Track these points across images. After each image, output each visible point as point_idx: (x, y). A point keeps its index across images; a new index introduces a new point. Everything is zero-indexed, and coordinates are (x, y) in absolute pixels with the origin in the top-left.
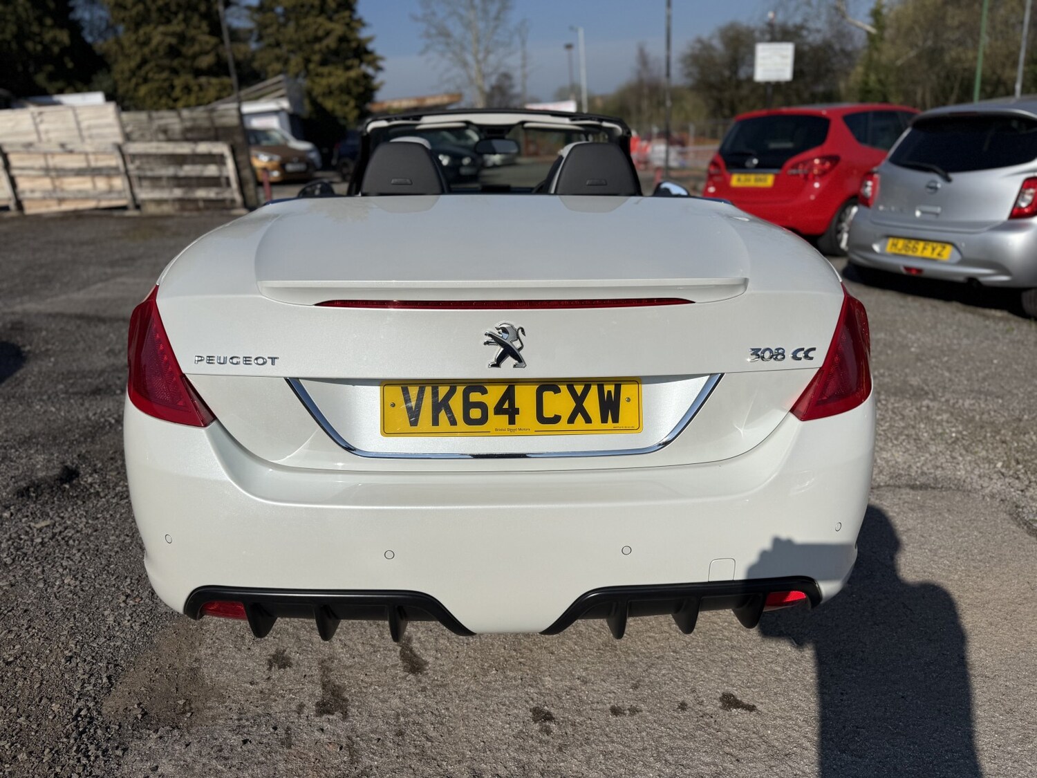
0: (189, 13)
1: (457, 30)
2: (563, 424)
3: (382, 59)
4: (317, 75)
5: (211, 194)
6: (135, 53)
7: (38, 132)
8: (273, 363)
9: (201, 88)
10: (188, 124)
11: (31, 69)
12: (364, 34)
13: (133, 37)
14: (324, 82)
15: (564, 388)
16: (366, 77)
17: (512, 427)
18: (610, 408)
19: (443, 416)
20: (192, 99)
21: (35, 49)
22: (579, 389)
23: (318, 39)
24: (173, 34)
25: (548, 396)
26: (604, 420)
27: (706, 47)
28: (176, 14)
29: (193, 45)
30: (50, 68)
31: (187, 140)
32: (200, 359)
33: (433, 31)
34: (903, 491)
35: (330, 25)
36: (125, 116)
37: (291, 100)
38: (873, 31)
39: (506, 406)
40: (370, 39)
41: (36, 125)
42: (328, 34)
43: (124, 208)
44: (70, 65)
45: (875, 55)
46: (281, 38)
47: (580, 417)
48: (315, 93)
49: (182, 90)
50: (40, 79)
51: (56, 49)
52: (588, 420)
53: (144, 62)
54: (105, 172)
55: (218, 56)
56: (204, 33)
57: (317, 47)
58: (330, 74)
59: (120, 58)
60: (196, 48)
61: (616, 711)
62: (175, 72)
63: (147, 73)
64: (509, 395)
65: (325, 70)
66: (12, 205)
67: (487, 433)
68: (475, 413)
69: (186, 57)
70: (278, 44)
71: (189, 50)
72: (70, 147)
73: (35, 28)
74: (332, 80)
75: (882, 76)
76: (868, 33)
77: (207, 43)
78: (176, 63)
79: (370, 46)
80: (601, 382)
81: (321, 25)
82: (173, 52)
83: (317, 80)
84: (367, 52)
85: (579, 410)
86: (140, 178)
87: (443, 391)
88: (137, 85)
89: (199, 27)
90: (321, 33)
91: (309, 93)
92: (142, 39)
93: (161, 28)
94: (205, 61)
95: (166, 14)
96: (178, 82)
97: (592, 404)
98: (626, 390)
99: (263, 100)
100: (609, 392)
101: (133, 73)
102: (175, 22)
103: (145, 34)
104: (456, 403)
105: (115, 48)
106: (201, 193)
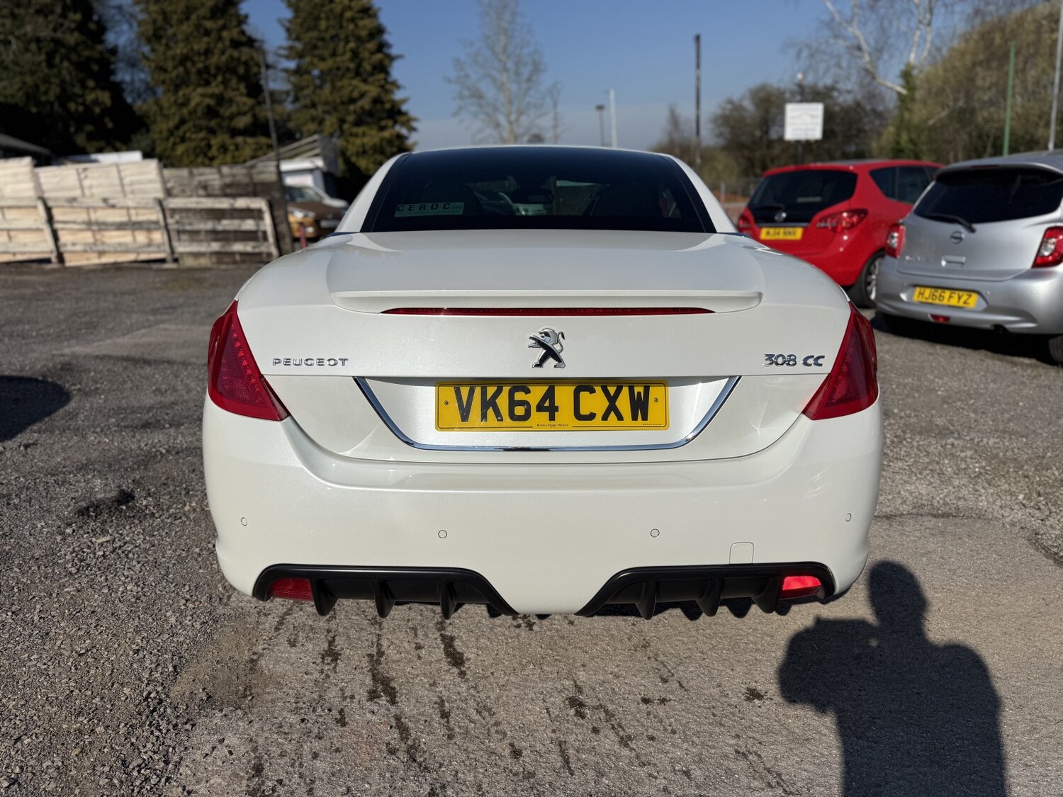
0: (228, 76)
1: (489, 91)
2: (598, 421)
3: (415, 120)
4: (351, 135)
5: (248, 247)
6: (174, 114)
7: (82, 188)
8: (343, 364)
9: (237, 147)
10: (228, 180)
11: (72, 129)
12: (398, 95)
13: (173, 99)
14: (358, 141)
15: (598, 389)
16: (400, 137)
17: (552, 422)
18: (640, 407)
19: (490, 412)
20: (229, 157)
21: (77, 110)
22: (612, 390)
23: (353, 101)
24: (212, 96)
25: (584, 395)
26: (635, 418)
27: (737, 108)
28: (215, 76)
29: (231, 106)
30: (89, 128)
31: (226, 195)
32: (277, 361)
33: (466, 93)
34: (925, 519)
35: (364, 87)
36: (167, 172)
37: (325, 159)
38: (904, 92)
39: (547, 404)
40: (404, 101)
41: (80, 181)
42: (362, 95)
43: (163, 261)
44: (110, 125)
45: (907, 115)
46: (316, 99)
47: (612, 415)
48: (348, 153)
49: (218, 150)
50: (80, 140)
51: (97, 110)
52: (620, 417)
53: (182, 122)
54: (145, 226)
55: (254, 116)
56: (241, 95)
57: (352, 108)
58: (364, 134)
59: (159, 118)
60: (234, 109)
61: (646, 701)
62: (212, 132)
63: (185, 133)
64: (550, 395)
65: (360, 130)
66: (53, 257)
67: (530, 429)
68: (520, 411)
69: (223, 118)
70: (314, 105)
71: (226, 111)
72: (112, 202)
73: (77, 90)
74: (366, 140)
75: (914, 136)
76: (899, 94)
77: (245, 104)
78: (213, 123)
79: (404, 108)
80: (631, 383)
81: (355, 87)
82: (211, 112)
83: (352, 139)
84: (400, 113)
85: (612, 408)
86: (179, 232)
87: (491, 390)
88: (175, 144)
89: (237, 89)
90: (355, 94)
91: (343, 153)
92: (181, 100)
93: (200, 90)
94: (242, 122)
95: (205, 76)
96: (215, 142)
97: (624, 403)
98: (655, 392)
99: (297, 159)
100: (639, 393)
101: (171, 133)
102: (214, 84)
103: (184, 95)
104: (503, 402)
105: (155, 108)
106: (238, 247)
